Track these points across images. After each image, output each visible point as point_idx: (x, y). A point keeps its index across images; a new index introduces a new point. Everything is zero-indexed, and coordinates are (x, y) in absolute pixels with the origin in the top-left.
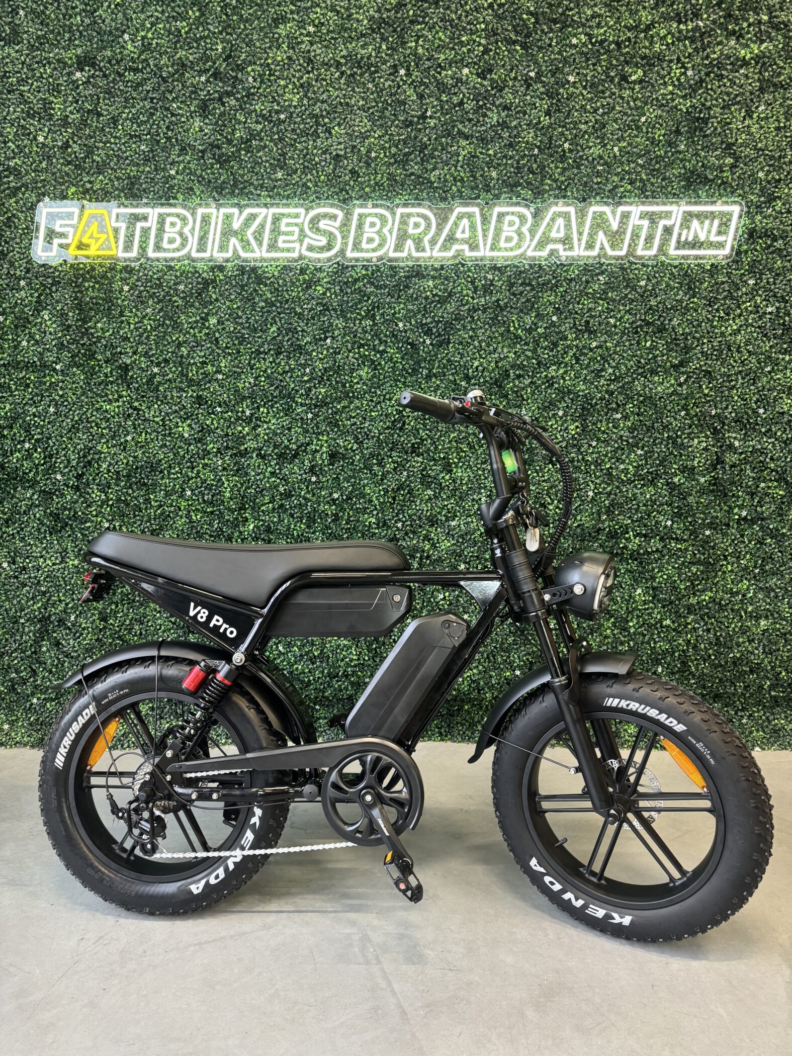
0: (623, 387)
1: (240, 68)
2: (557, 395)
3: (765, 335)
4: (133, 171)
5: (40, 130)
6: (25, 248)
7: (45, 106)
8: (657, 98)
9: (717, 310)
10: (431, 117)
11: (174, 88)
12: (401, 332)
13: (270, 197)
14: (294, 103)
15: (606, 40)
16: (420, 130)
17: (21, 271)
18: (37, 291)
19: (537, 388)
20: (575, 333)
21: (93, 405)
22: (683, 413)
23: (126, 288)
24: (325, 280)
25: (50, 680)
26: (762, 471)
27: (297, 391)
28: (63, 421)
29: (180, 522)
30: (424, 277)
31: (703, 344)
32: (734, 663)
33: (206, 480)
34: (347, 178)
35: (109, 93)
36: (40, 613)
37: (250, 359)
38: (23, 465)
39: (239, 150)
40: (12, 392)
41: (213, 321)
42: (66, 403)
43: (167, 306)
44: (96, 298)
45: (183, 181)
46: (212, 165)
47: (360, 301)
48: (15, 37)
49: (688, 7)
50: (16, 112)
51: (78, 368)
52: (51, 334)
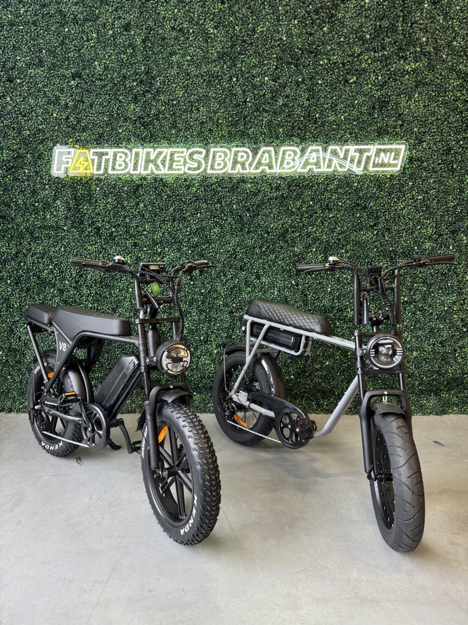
0: (345, 237)
1: (153, 78)
2: (312, 241)
3: (417, 210)
4: (101, 131)
5: (54, 110)
6: (48, 169)
7: (56, 99)
8: (363, 91)
9: (393, 198)
10: (249, 102)
11: (120, 89)
12: (235, 210)
13: (169, 143)
14: (180, 96)
15: (337, 62)
16: (243, 108)
17: (46, 181)
18: (54, 191)
19: (302, 237)
20: (322, 210)
21: (83, 247)
22: (375, 250)
23: (98, 189)
24: (197, 184)
26: (415, 278)
27: (183, 240)
28: (68, 255)
29: (126, 304)
30: (246, 183)
31: (386, 215)
34: (207, 133)
35: (88, 91)
37: (160, 224)
38: (49, 277)
39: (153, 120)
40: (43, 241)
41: (142, 205)
42: (69, 246)
43: (118, 198)
44: (83, 194)
45: (125, 135)
46: (140, 127)
47: (214, 195)
48: (41, 64)
49: (379, 44)
50: (42, 101)
51: (75, 228)
52: (61, 212)
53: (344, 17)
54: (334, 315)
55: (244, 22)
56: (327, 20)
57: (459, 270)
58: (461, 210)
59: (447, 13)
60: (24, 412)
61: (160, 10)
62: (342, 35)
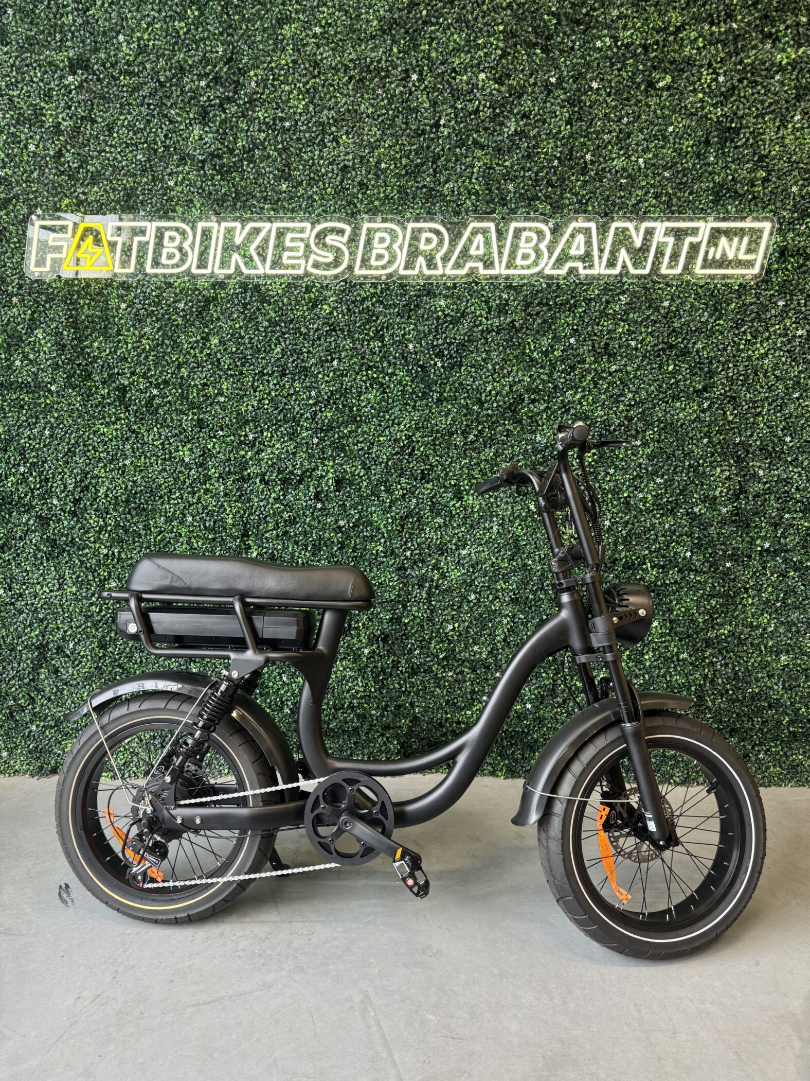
0: (643, 412)
1: (243, 72)
3: (794, 360)
4: (129, 182)
5: (31, 137)
6: (17, 262)
7: (35, 113)
8: (686, 106)
9: (744, 333)
10: (444, 126)
11: (172, 93)
12: (411, 353)
13: (274, 210)
14: (299, 111)
15: (632, 44)
16: (432, 139)
17: (13, 287)
18: (30, 308)
19: (552, 413)
20: (594, 356)
21: (90, 428)
22: (705, 441)
23: (123, 306)
24: (332, 299)
25: (49, 708)
26: (786, 501)
27: (302, 415)
28: (59, 444)
29: (181, 549)
30: (435, 296)
31: (729, 368)
32: (752, 698)
33: (207, 507)
34: (355, 190)
35: (103, 98)
36: (38, 640)
37: (254, 381)
38: (18, 490)
39: (241, 160)
40: (5, 414)
41: (215, 341)
42: (61, 426)
43: (166, 325)
44: (92, 316)
45: (182, 192)
46: (213, 176)
47: (368, 321)
49: (721, 7)
50: (5, 118)
51: (73, 389)
52: (45, 353)
54: (617, 577)
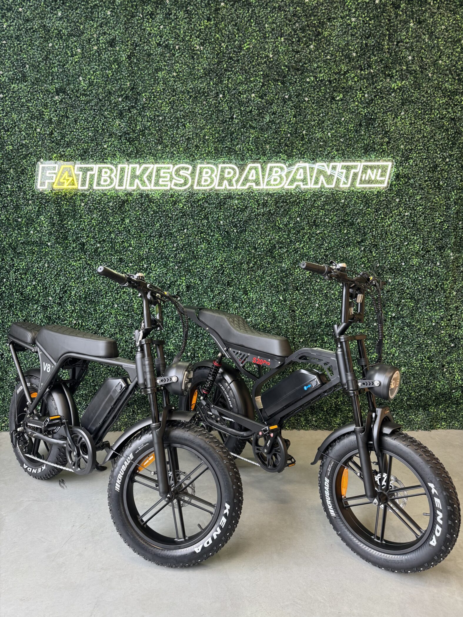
1: (139, 94)
2: (300, 257)
3: (404, 227)
4: (85, 146)
5: (38, 125)
6: (31, 184)
7: (40, 114)
8: (350, 108)
9: (380, 214)
10: (236, 118)
11: (105, 104)
12: (222, 226)
13: (155, 159)
14: (166, 112)
15: (324, 80)
16: (230, 125)
17: (29, 196)
18: (38, 206)
19: (290, 253)
20: (309, 226)
21: (67, 263)
22: (363, 266)
23: (83, 204)
24: (183, 200)
26: (403, 294)
27: (170, 255)
28: (52, 271)
29: (112, 320)
30: (233, 199)
31: (373, 231)
33: (124, 300)
34: (194, 149)
35: (72, 106)
37: (146, 240)
38: (32, 293)
39: (139, 135)
40: (26, 256)
41: (127, 221)
42: (53, 262)
43: (104, 214)
44: (68, 209)
45: (111, 150)
46: (125, 143)
47: (201, 211)
48: (24, 78)
49: (366, 62)
50: (25, 116)
51: (59, 244)
52: (45, 227)
53: (330, 35)
54: (322, 331)
55: (231, 39)
56: (314, 38)
57: (446, 286)
58: (448, 227)
59: (432, 33)
60: (6, 430)
61: (146, 26)
62: (328, 53)
